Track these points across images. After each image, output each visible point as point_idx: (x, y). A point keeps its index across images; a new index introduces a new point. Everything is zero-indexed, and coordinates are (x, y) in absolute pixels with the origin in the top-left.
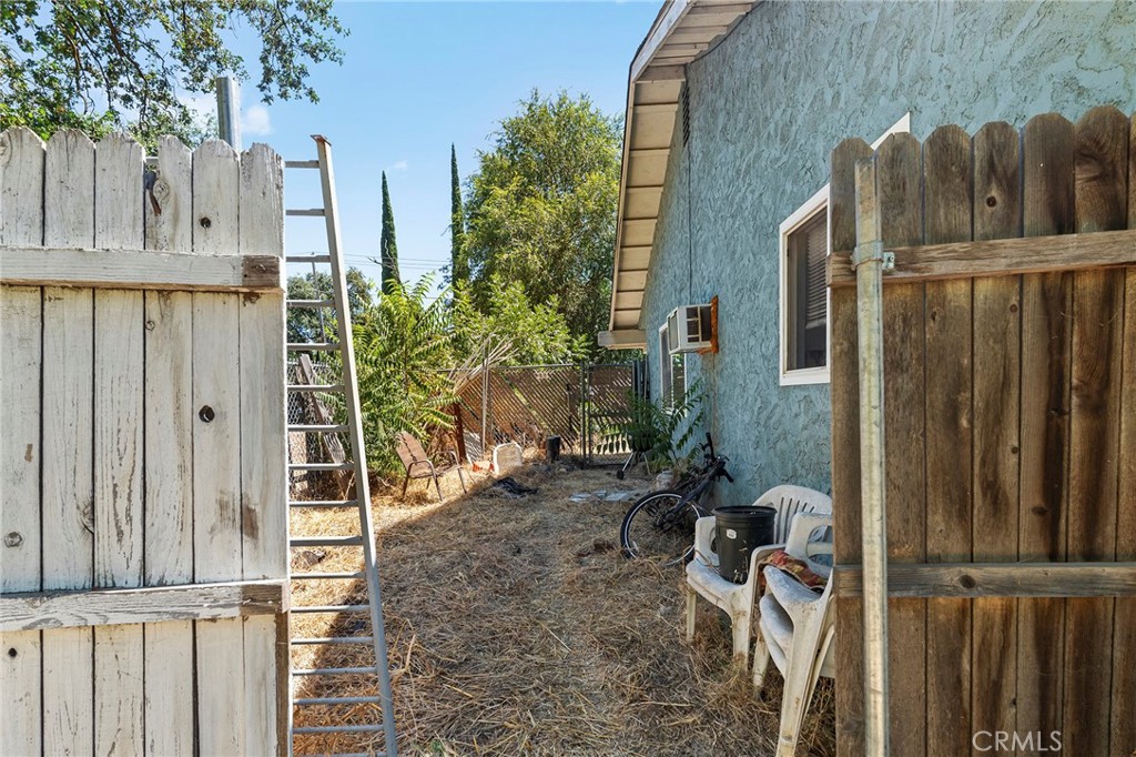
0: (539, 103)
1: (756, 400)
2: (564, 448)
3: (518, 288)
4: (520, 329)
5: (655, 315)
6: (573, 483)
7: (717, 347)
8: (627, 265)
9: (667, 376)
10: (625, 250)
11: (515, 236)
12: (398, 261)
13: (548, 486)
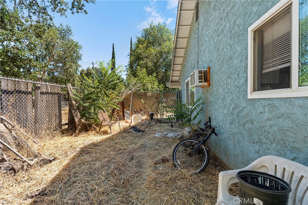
0: (153, 25)
1: (231, 104)
2: (155, 116)
3: (144, 70)
4: (144, 81)
5: (184, 77)
6: (157, 128)
7: (210, 84)
8: (176, 63)
9: (188, 96)
10: (175, 58)
11: (145, 57)
12: (116, 65)
13: (148, 129)
